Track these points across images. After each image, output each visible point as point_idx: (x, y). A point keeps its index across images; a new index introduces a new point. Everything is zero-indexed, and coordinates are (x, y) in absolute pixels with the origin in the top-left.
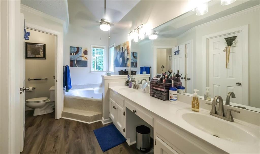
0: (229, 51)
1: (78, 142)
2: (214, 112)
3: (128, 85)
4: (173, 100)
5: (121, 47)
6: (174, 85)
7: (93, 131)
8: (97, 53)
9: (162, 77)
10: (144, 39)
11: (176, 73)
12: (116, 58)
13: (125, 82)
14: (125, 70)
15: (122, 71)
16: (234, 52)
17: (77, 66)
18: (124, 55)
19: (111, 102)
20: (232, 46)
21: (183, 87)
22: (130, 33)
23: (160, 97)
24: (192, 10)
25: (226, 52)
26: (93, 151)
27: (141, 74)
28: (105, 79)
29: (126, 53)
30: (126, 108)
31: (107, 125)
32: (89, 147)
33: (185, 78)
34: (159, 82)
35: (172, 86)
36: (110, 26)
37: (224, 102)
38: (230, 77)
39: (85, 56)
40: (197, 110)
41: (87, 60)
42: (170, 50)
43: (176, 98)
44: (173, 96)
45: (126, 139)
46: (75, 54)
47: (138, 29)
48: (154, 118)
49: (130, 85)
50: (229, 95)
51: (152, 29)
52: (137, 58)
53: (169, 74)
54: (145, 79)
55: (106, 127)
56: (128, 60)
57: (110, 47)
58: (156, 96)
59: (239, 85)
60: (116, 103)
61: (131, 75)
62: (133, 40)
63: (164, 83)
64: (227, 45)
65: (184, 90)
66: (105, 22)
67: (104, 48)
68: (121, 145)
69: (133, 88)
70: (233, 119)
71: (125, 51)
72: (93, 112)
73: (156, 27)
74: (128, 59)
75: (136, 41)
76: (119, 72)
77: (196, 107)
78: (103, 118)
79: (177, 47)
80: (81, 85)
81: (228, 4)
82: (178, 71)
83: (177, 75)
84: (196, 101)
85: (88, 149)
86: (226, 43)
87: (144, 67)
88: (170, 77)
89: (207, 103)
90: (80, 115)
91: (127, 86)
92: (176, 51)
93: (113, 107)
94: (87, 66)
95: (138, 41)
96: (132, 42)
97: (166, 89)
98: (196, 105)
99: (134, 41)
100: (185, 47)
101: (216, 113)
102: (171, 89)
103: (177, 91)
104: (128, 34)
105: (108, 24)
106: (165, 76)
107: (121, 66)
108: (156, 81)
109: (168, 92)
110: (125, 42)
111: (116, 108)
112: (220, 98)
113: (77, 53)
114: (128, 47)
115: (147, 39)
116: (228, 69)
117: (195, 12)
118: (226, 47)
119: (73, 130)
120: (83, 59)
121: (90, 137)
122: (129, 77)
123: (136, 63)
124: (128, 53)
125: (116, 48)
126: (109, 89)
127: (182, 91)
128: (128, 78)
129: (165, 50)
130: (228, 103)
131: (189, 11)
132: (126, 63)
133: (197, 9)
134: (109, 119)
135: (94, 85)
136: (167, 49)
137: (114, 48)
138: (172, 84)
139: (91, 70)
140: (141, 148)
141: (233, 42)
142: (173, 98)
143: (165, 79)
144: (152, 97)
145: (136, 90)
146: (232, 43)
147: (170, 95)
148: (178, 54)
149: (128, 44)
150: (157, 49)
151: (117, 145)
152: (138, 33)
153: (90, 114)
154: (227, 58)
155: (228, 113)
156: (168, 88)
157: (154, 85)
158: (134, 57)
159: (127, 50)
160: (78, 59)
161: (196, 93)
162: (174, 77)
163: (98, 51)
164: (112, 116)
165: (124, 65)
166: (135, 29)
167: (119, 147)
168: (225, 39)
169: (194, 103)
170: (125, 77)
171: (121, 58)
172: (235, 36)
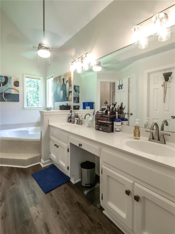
0: (166, 86)
1: (14, 188)
2: (152, 138)
3: (71, 121)
4: (117, 131)
5: (62, 78)
6: (118, 117)
7: (31, 174)
8: (28, 86)
9: (107, 109)
10: (88, 69)
11: (120, 106)
12: (56, 91)
13: (67, 117)
14: (67, 105)
15: (63, 106)
16: (170, 87)
17: (5, 101)
18: (66, 88)
19: (52, 141)
20: (169, 81)
21: (126, 119)
22: (72, 62)
23: (105, 130)
24: (134, 43)
25: (163, 87)
26: (34, 195)
27: (83, 109)
28: (44, 114)
29: (68, 85)
30: (71, 144)
31: (47, 167)
32: (28, 191)
33: (128, 114)
34: (104, 114)
35: (116, 118)
36: (50, 52)
37: (160, 129)
38: (167, 111)
39: (16, 88)
40: (138, 138)
41: (18, 93)
42: (114, 84)
43: (120, 130)
44: (117, 127)
45: (70, 178)
46: (3, 86)
47: (82, 58)
48: (100, 148)
49: (73, 121)
50: (163, 123)
51: (96, 60)
52: (79, 93)
53: (113, 106)
54: (89, 114)
55: (46, 169)
56: (70, 94)
57: (47, 78)
58: (101, 129)
59: (173, 118)
60: (58, 141)
61: (74, 110)
62: (76, 70)
63: (109, 115)
64: (164, 80)
65: (127, 121)
66: (43, 47)
67: (40, 79)
68: (65, 184)
69: (76, 124)
70: (166, 142)
71: (66, 83)
72: (30, 154)
73: (100, 57)
74: (70, 92)
75: (79, 71)
76: (60, 106)
77: (137, 135)
78: (42, 160)
79: (121, 81)
80: (12, 124)
81: (163, 41)
82: (122, 103)
83: (121, 108)
84: (137, 130)
85: (28, 194)
86: (164, 78)
87: (87, 102)
88: (114, 109)
89: (146, 131)
90: (13, 159)
91: (69, 122)
92: (120, 85)
93: (55, 146)
94: (18, 101)
95: (81, 72)
96: (75, 72)
97: (110, 121)
98: (137, 133)
99: (77, 72)
100: (129, 80)
101: (153, 139)
102: (116, 120)
103: (121, 122)
104: (71, 64)
105: (48, 50)
106: (110, 107)
107: (61, 101)
108: (100, 113)
109: (113, 124)
110: (66, 73)
111: (58, 146)
112: (156, 124)
113: (5, 83)
114: (70, 79)
115: (91, 70)
116: (165, 103)
117: (138, 45)
118: (164, 82)
119: (5, 177)
120: (13, 92)
121: (28, 181)
122: (71, 112)
123: (78, 98)
124: (70, 85)
125: (55, 79)
126: (49, 126)
127: (125, 123)
128: (71, 114)
129: (109, 84)
130: (162, 129)
131: (132, 43)
132: (68, 96)
133: (139, 42)
134: (49, 160)
135: (28, 125)
136: (111, 83)
137: (52, 79)
138: (116, 116)
139: (24, 106)
140: (86, 184)
141: (169, 77)
142: (118, 129)
143: (109, 111)
144: (97, 130)
145: (81, 126)
146: (169, 79)
147: (115, 127)
148: (122, 88)
149: (70, 75)
150: (101, 82)
151: (60, 185)
152: (82, 63)
153: (25, 156)
154: (165, 92)
155: (162, 137)
156: (113, 119)
157: (99, 118)
158: (76, 91)
159: (69, 81)
160: (7, 92)
161: (138, 122)
162: (118, 109)
163: (29, 84)
164: (53, 156)
165: (66, 99)
166: (79, 58)
167: (63, 187)
168: (163, 74)
169: (136, 131)
170: (68, 112)
171: (62, 92)
172: (171, 72)
